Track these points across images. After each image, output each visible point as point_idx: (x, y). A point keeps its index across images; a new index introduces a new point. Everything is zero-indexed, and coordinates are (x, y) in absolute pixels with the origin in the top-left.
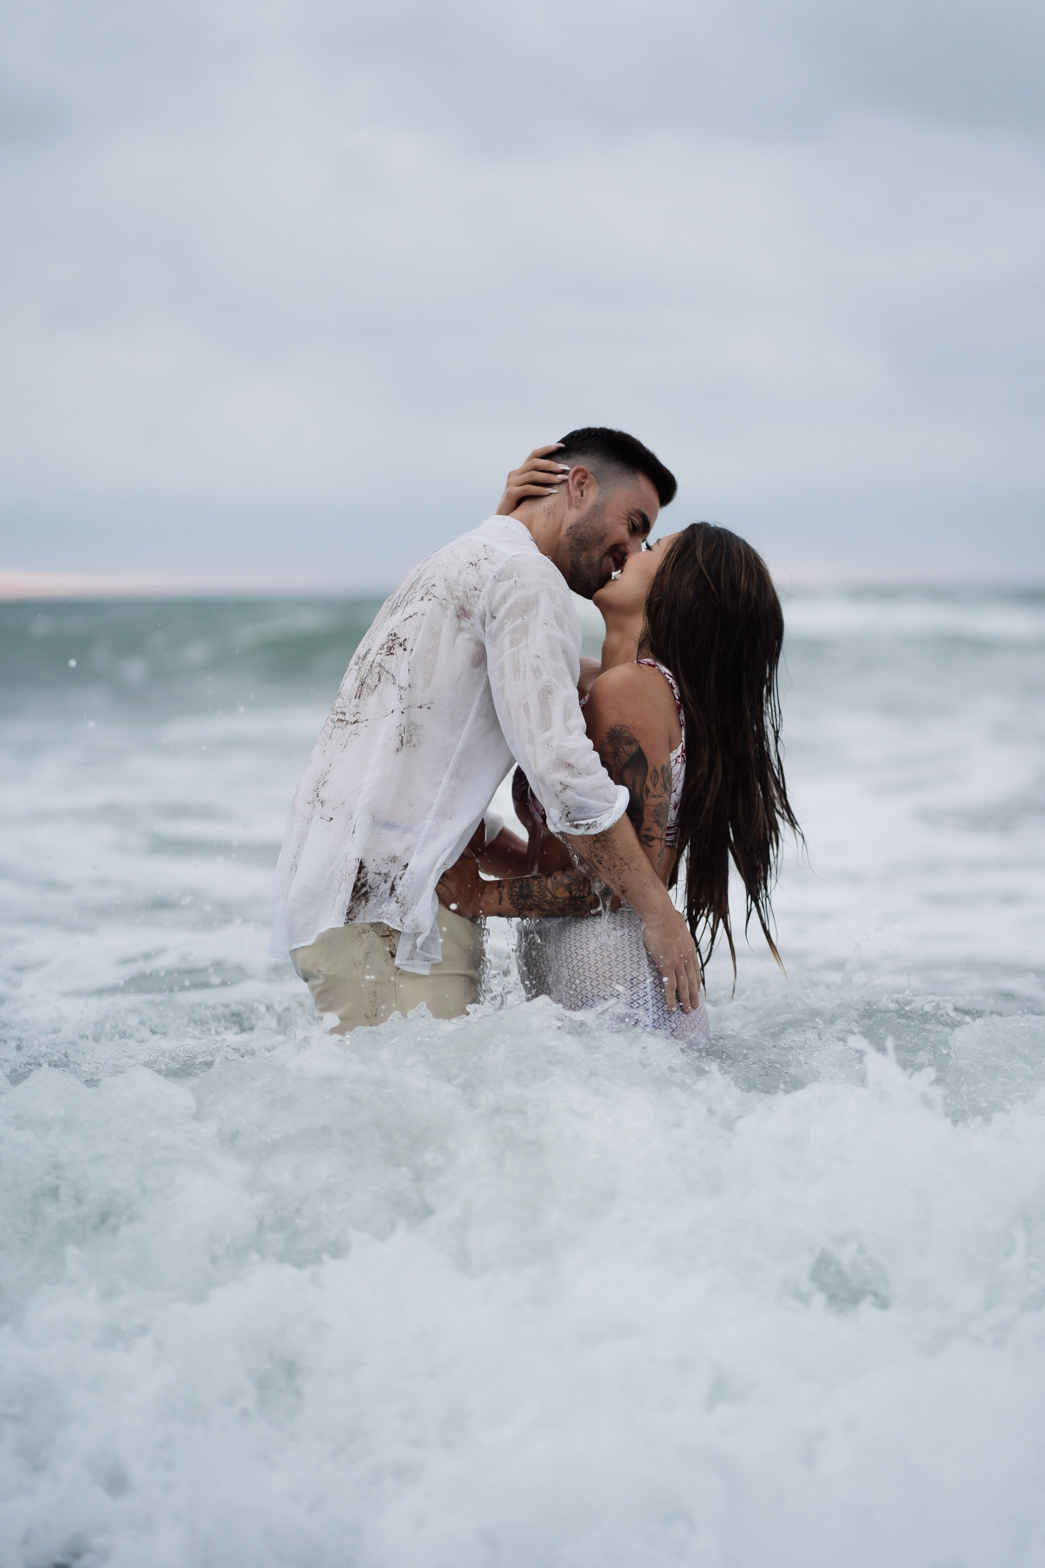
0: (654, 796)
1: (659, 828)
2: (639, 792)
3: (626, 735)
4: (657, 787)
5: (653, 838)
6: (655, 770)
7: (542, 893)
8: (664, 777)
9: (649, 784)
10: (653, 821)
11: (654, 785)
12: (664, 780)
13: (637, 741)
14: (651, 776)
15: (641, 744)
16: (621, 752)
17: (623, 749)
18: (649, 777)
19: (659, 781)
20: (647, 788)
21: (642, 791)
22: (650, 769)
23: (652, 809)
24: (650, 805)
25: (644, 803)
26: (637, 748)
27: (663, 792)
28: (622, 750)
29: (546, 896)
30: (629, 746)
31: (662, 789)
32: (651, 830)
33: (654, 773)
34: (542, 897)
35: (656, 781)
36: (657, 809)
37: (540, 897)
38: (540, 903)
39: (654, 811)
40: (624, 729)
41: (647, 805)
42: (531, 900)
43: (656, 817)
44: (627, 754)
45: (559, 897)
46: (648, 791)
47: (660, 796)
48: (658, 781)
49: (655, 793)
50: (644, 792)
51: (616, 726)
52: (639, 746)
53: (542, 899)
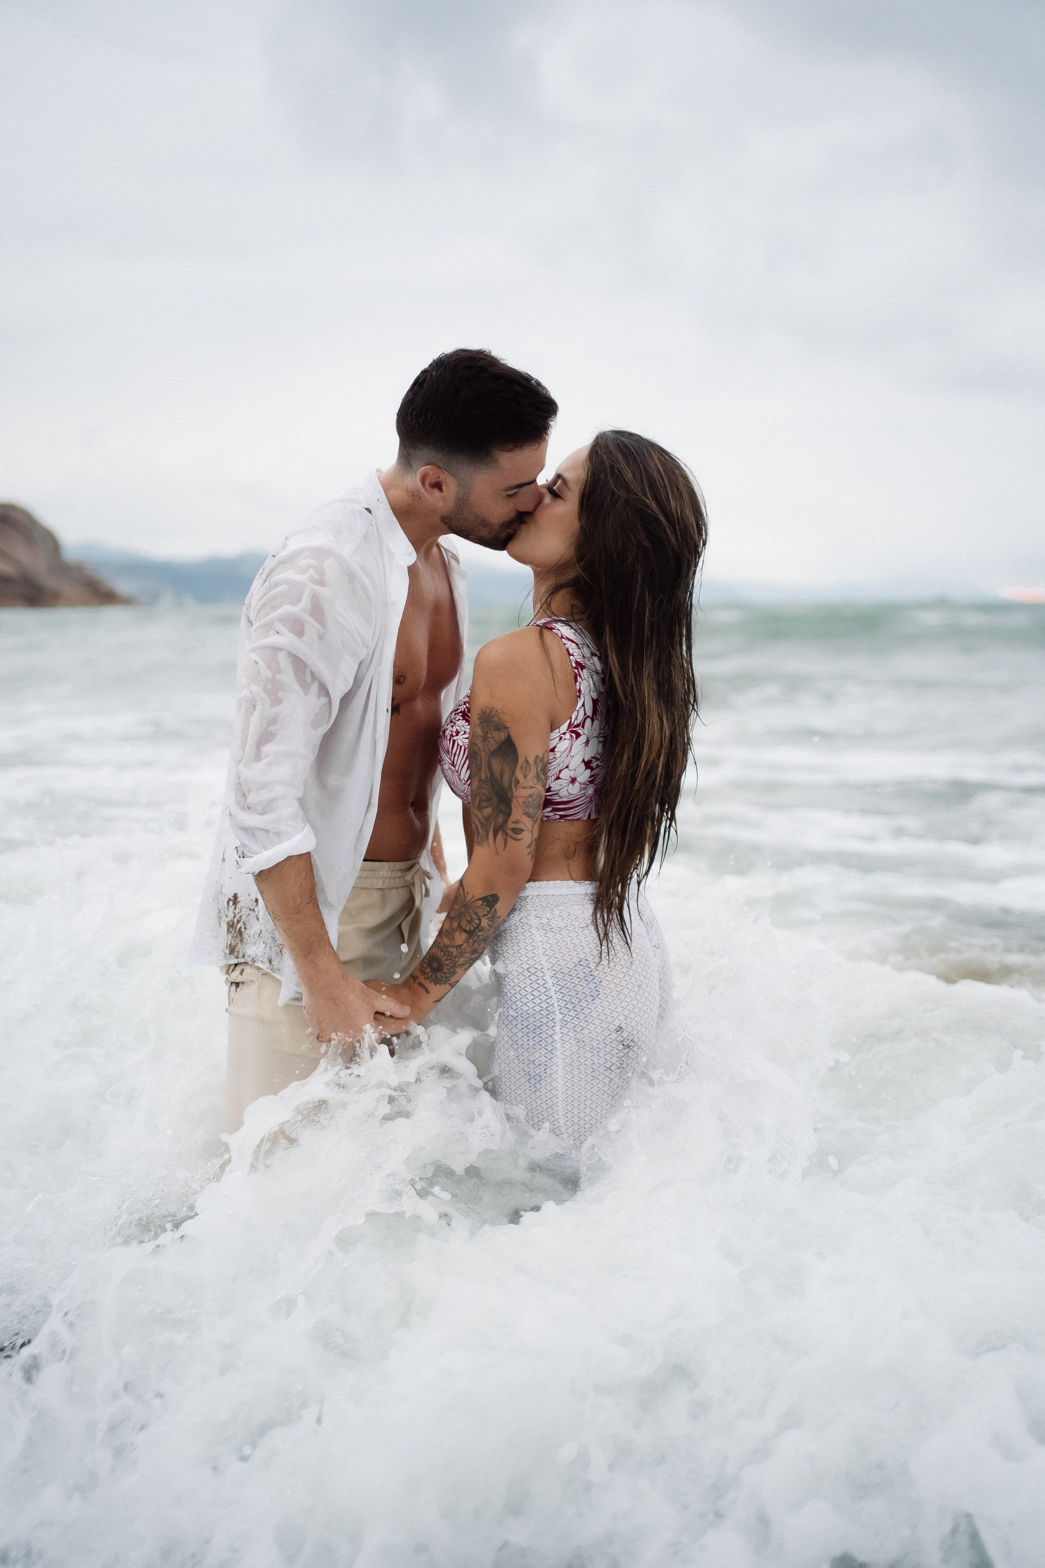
0: (524, 788)
1: (529, 819)
2: (507, 783)
3: (495, 719)
4: (528, 778)
5: (522, 830)
6: (527, 761)
7: (447, 953)
8: (537, 768)
9: (519, 775)
10: (522, 813)
11: (525, 777)
12: (537, 770)
13: (507, 728)
14: (522, 767)
15: (510, 732)
16: (490, 738)
17: (491, 734)
18: (519, 767)
19: (532, 772)
20: (516, 778)
21: (511, 782)
22: (521, 760)
23: (521, 800)
24: (519, 797)
25: (512, 794)
26: (507, 735)
27: (536, 783)
28: (490, 736)
29: (452, 952)
30: (497, 732)
31: (535, 780)
32: (520, 822)
33: (525, 765)
34: (450, 957)
35: (528, 771)
36: (527, 801)
37: (449, 958)
38: (454, 962)
39: (523, 802)
40: (493, 713)
41: (515, 797)
42: (446, 967)
43: (526, 808)
44: (496, 741)
45: (461, 943)
46: (517, 782)
47: (531, 787)
48: (530, 771)
49: (526, 784)
50: (513, 783)
51: (486, 707)
52: (509, 733)
53: (452, 957)
